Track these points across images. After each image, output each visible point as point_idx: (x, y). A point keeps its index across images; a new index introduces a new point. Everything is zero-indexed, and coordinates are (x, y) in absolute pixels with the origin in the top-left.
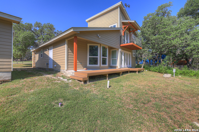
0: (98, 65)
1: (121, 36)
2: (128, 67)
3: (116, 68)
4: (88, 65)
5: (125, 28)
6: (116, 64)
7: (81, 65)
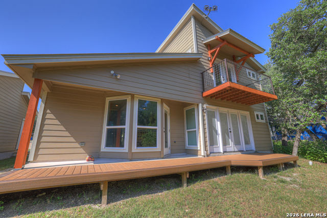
0: (125, 149)
1: (202, 74)
2: (242, 151)
3: (196, 155)
4: (104, 148)
5: (212, 54)
6: (196, 144)
7: (82, 147)
